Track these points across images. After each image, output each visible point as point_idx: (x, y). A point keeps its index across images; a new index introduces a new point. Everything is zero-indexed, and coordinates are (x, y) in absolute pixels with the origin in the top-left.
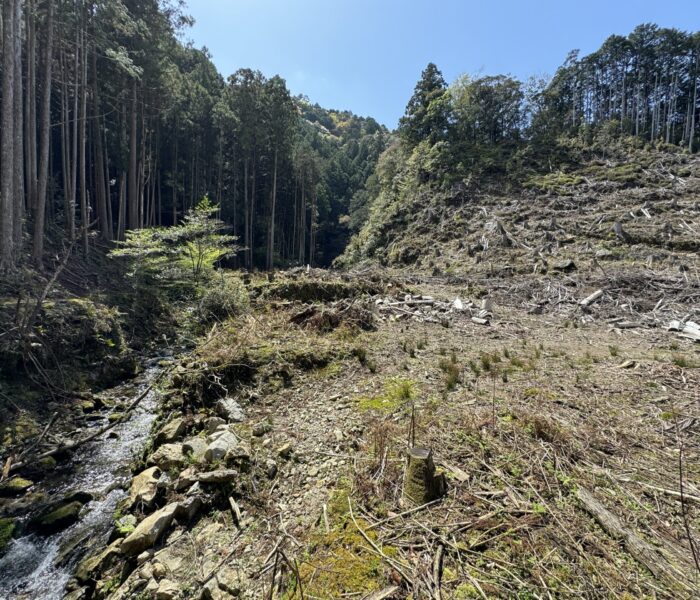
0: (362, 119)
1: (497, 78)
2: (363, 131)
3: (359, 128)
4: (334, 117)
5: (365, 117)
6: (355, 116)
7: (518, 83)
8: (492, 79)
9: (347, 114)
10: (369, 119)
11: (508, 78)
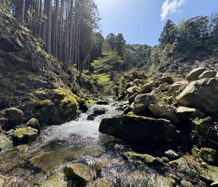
0: (143, 45)
1: (196, 18)
2: (143, 49)
3: (142, 48)
4: (134, 46)
5: (144, 45)
6: (141, 45)
7: (206, 17)
8: (194, 18)
9: (138, 45)
10: (145, 45)
11: (201, 16)
